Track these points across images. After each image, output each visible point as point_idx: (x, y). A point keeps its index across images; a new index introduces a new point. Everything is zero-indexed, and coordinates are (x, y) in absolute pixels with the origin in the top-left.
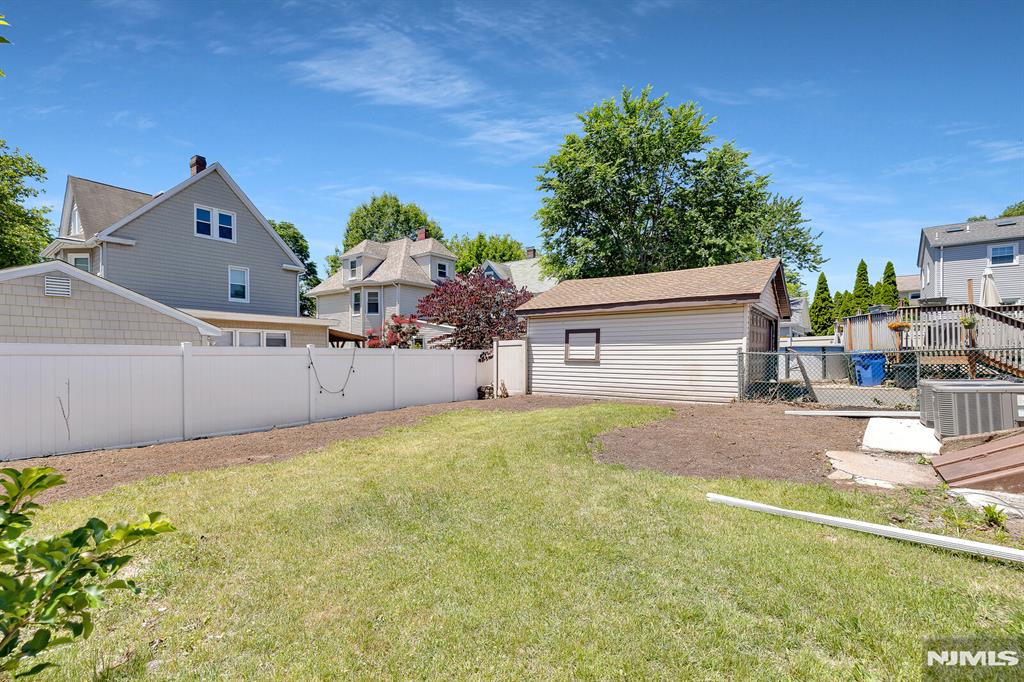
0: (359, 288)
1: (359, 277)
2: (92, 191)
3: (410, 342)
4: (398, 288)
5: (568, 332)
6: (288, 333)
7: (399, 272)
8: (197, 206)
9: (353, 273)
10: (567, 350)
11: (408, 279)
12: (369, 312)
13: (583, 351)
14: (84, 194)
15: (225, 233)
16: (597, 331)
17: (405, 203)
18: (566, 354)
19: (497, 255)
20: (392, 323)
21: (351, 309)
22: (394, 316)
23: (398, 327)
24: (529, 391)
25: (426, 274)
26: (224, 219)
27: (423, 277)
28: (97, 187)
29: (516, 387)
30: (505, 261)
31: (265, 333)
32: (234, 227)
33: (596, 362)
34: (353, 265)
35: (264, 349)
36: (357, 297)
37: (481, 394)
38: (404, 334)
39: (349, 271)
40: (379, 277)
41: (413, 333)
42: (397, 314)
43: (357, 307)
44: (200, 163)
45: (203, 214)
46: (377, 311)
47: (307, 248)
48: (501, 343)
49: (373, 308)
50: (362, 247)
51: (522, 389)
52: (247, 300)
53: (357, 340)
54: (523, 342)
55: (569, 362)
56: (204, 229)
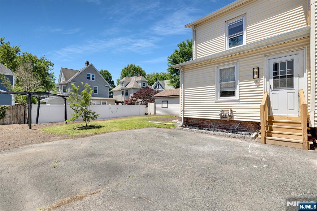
0: (123, 89)
1: (124, 86)
2: (66, 71)
3: (135, 103)
4: (133, 89)
5: (162, 101)
6: (106, 101)
7: (133, 86)
8: (87, 73)
9: (122, 86)
10: (162, 105)
11: (135, 87)
12: (126, 95)
13: (165, 105)
14: (64, 71)
15: (93, 79)
16: (167, 101)
17: (136, 65)
18: (162, 106)
19: (162, 78)
20: (131, 98)
21: (122, 95)
22: (131, 96)
23: (132, 99)
24: (155, 114)
25: (140, 85)
26: (93, 76)
27: (139, 86)
28: (67, 70)
29: (153, 113)
30: (164, 80)
31: (102, 101)
32: (95, 77)
33: (167, 108)
34: (122, 83)
35: (101, 105)
36: (123, 91)
37: (146, 114)
38: (134, 101)
39: (121, 85)
40: (128, 87)
41: (136, 101)
42: (132, 96)
43: (123, 94)
44: (88, 63)
45: (89, 75)
46: (128, 95)
47: (111, 76)
48: (150, 103)
49: (127, 94)
50: (124, 79)
51: (154, 113)
52: (97, 94)
53: (122, 103)
54: (154, 103)
55: (162, 108)
56: (89, 78)
